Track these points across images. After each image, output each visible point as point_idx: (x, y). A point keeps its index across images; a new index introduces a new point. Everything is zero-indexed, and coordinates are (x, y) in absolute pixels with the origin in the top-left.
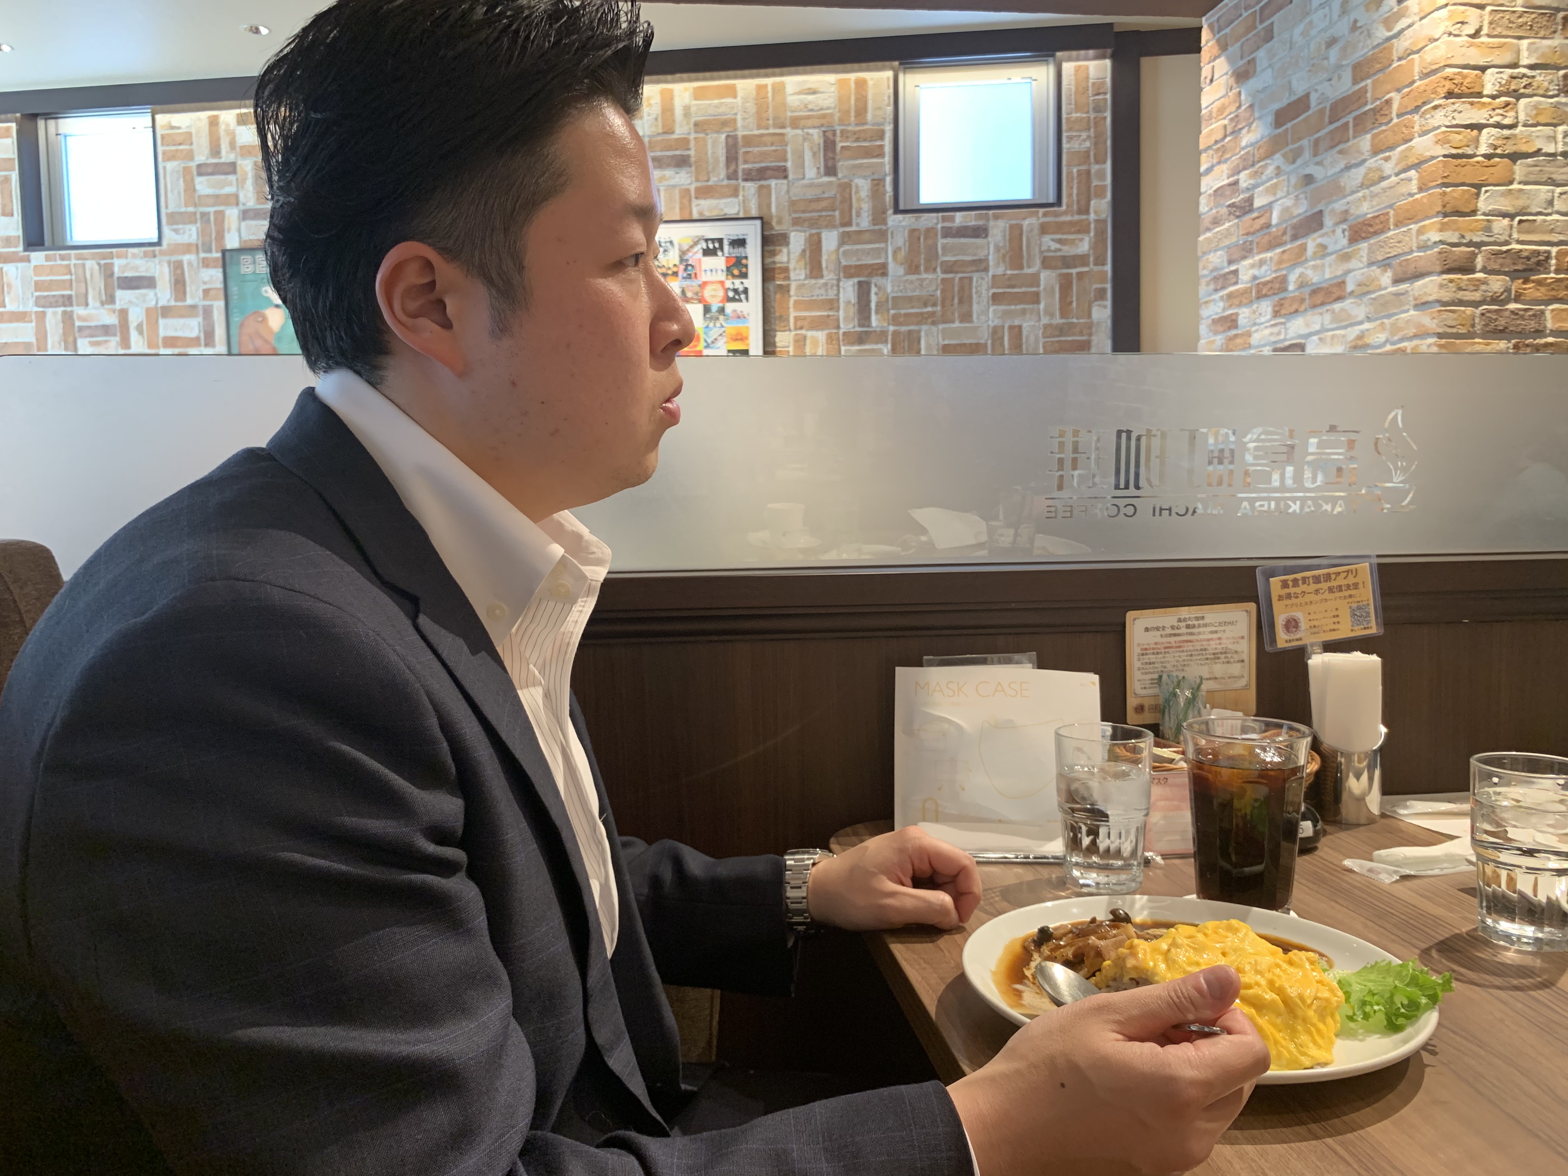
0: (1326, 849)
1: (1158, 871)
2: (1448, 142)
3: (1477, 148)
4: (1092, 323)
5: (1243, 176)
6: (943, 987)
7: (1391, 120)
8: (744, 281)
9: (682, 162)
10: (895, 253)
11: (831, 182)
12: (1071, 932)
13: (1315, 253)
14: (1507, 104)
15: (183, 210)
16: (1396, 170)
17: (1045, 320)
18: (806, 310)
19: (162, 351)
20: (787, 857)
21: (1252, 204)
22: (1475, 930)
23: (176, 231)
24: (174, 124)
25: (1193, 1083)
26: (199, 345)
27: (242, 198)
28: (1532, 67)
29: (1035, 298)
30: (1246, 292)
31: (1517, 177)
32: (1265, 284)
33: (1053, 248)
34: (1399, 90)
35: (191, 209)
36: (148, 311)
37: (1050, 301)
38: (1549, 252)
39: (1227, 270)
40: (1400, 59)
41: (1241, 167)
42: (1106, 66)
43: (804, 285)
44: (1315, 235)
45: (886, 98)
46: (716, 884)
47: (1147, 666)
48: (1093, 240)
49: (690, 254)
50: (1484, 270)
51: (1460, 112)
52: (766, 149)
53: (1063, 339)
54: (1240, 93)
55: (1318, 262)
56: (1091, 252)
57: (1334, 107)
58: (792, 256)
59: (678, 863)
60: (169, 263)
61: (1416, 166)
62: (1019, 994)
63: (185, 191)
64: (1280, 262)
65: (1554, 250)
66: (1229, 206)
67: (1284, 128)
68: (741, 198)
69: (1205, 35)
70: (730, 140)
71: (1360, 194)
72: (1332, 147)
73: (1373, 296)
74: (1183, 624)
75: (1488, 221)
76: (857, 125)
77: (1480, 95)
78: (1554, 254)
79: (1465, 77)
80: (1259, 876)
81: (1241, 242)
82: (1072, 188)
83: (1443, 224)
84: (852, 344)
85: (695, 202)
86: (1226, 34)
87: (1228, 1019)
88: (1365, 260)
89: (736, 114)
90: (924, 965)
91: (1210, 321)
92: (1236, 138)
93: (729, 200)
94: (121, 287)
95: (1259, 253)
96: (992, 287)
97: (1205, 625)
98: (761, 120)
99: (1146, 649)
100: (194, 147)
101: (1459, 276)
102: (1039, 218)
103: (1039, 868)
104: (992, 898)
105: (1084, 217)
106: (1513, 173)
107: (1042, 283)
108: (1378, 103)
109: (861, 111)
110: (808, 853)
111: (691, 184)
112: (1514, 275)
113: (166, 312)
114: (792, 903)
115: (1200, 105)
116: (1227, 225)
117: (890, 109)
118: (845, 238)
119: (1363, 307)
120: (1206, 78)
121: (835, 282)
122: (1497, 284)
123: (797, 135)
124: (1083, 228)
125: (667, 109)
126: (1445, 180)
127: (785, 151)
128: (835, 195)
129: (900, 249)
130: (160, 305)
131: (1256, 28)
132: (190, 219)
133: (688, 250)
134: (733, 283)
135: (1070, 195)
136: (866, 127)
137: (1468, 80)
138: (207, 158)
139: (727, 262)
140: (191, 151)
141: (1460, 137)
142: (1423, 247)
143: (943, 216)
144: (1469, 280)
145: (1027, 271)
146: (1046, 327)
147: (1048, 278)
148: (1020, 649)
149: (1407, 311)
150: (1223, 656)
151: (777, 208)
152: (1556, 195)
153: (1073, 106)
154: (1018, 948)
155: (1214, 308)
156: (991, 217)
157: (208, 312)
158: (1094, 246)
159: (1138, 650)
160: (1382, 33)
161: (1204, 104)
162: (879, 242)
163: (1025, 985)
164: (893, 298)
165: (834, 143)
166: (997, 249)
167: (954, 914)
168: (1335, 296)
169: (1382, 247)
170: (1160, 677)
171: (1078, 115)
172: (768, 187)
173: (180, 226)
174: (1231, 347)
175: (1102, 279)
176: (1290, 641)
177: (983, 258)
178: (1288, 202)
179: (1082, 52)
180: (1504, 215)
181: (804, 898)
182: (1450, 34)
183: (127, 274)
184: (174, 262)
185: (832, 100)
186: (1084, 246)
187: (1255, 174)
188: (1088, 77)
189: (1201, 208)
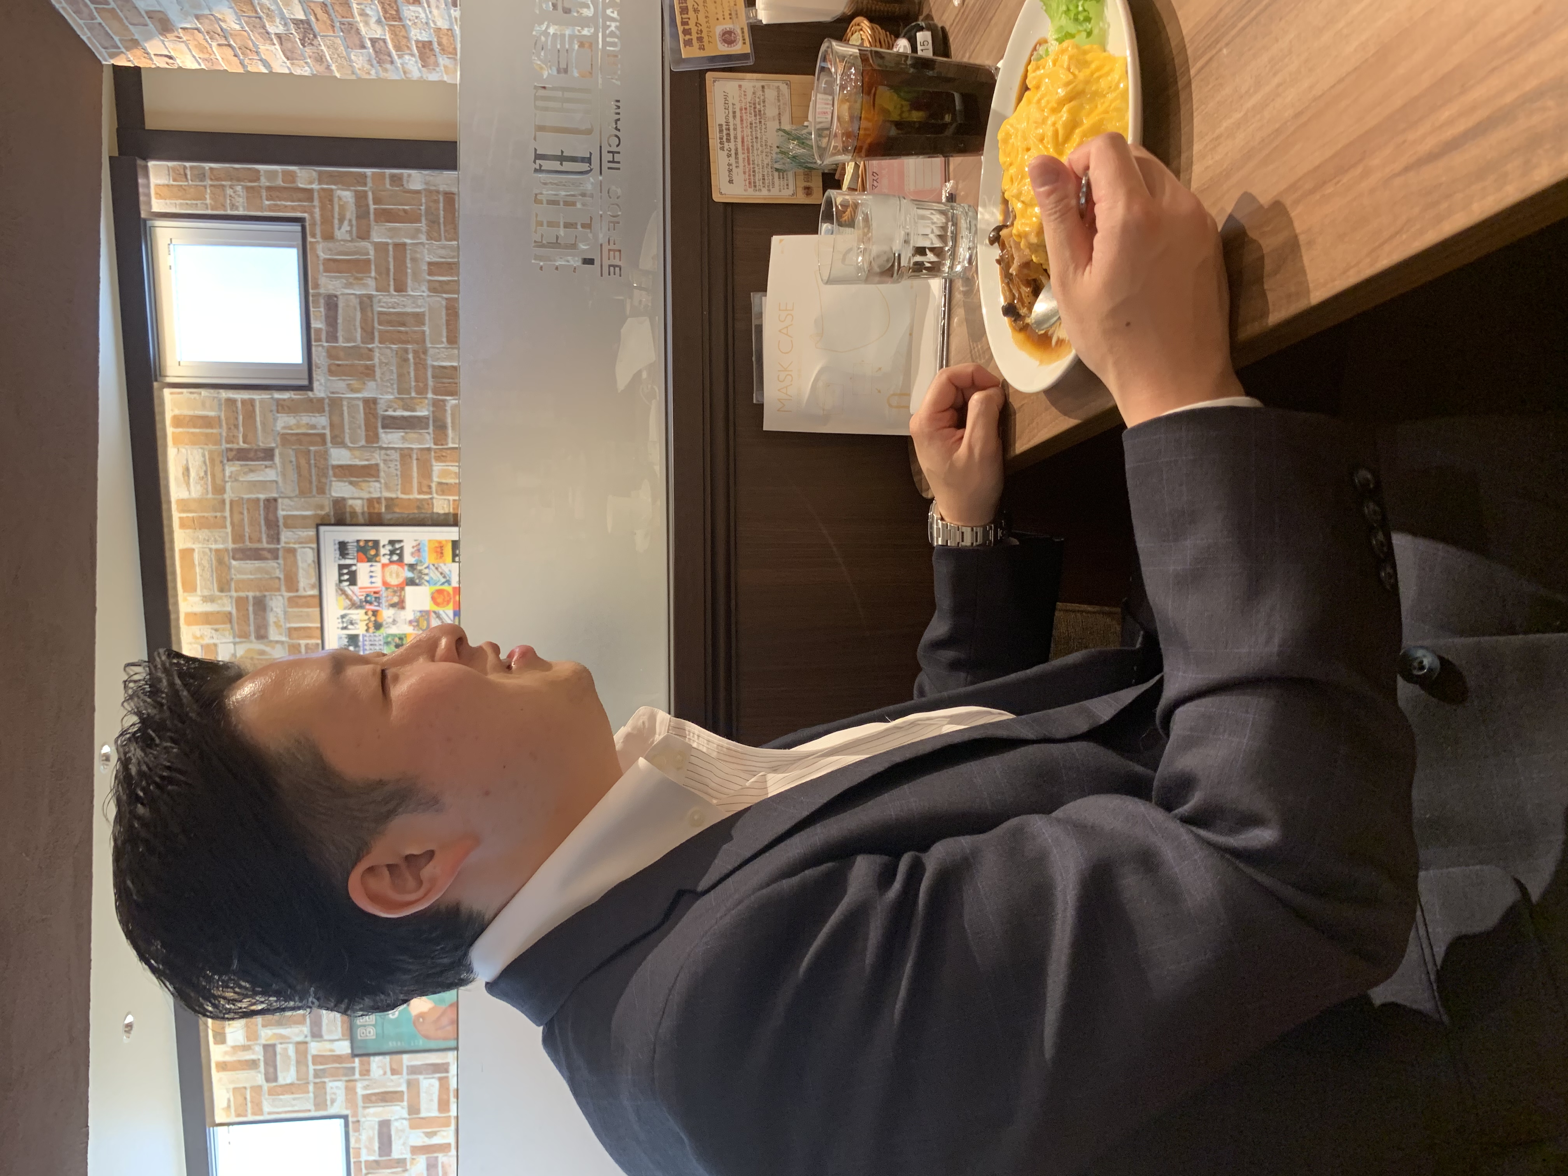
0: (944, 18)
1: (960, 186)
4: (425, 190)
5: (271, 29)
6: (1053, 409)
8: (382, 544)
9: (261, 605)
10: (353, 390)
11: (280, 454)
12: (1008, 284)
15: (311, 1095)
17: (423, 238)
18: (411, 483)
19: (453, 1113)
20: (935, 544)
21: (301, 21)
23: (333, 1101)
24: (225, 1105)
25: (1129, 207)
26: (447, 1077)
27: (300, 1039)
29: (400, 247)
30: (394, 33)
32: (385, 11)
33: (348, 229)
35: (311, 1088)
36: (412, 1127)
37: (404, 233)
39: (371, 50)
41: (262, 30)
42: (155, 166)
43: (386, 484)
45: (193, 396)
46: (958, 611)
47: (767, 181)
48: (340, 186)
49: (355, 598)
52: (246, 519)
53: (442, 220)
54: (184, 29)
56: (352, 188)
58: (356, 495)
59: (939, 645)
60: (364, 1108)
62: (1060, 342)
63: (293, 1093)
66: (304, 46)
68: (296, 546)
69: (121, 62)
70: (237, 556)
74: (726, 144)
76: (221, 426)
80: (965, 97)
81: (341, 34)
82: (286, 206)
84: (446, 435)
85: (301, 593)
86: (121, 40)
87: (1078, 168)
89: (211, 550)
90: (1034, 424)
91: (424, 69)
92: (231, 35)
93: (299, 558)
94: (389, 1153)
95: (353, 16)
96: (389, 291)
97: (727, 123)
98: (215, 524)
99: (750, 183)
100: (248, 1085)
102: (317, 242)
103: (954, 302)
104: (978, 350)
105: (316, 195)
107: (384, 240)
109: (207, 422)
110: (932, 524)
111: (282, 596)
113: (414, 1109)
114: (977, 541)
115: (196, 70)
116: (323, 48)
117: (204, 392)
118: (337, 440)
120: (168, 63)
121: (383, 452)
123: (232, 488)
124: (328, 197)
125: (207, 619)
127: (248, 500)
128: (293, 449)
129: (348, 385)
130: (406, 1116)
131: (113, 9)
132: (321, 1088)
133: (351, 600)
134: (384, 555)
135: (293, 209)
136: (223, 417)
138: (260, 1072)
139: (362, 561)
140: (252, 1088)
143: (315, 341)
145: (372, 256)
146: (430, 238)
147: (379, 234)
148: (748, 308)
150: (758, 106)
151: (307, 510)
153: (199, 202)
154: (1021, 336)
155: (412, 65)
156: (316, 291)
157: (414, 1070)
158: (346, 186)
159: (751, 191)
161: (195, 66)
162: (342, 406)
163: (1052, 334)
164: (399, 393)
165: (240, 450)
166: (348, 285)
167: (990, 391)
170: (777, 170)
171: (208, 196)
172: (286, 517)
173: (328, 1098)
174: (451, 50)
175: (380, 178)
176: (744, 40)
177: (358, 300)
179: (141, 190)
181: (972, 530)
183: (376, 1146)
184: (364, 1103)
185: (195, 452)
186: (347, 196)
187: (270, 16)
188: (168, 185)
189: (306, 74)
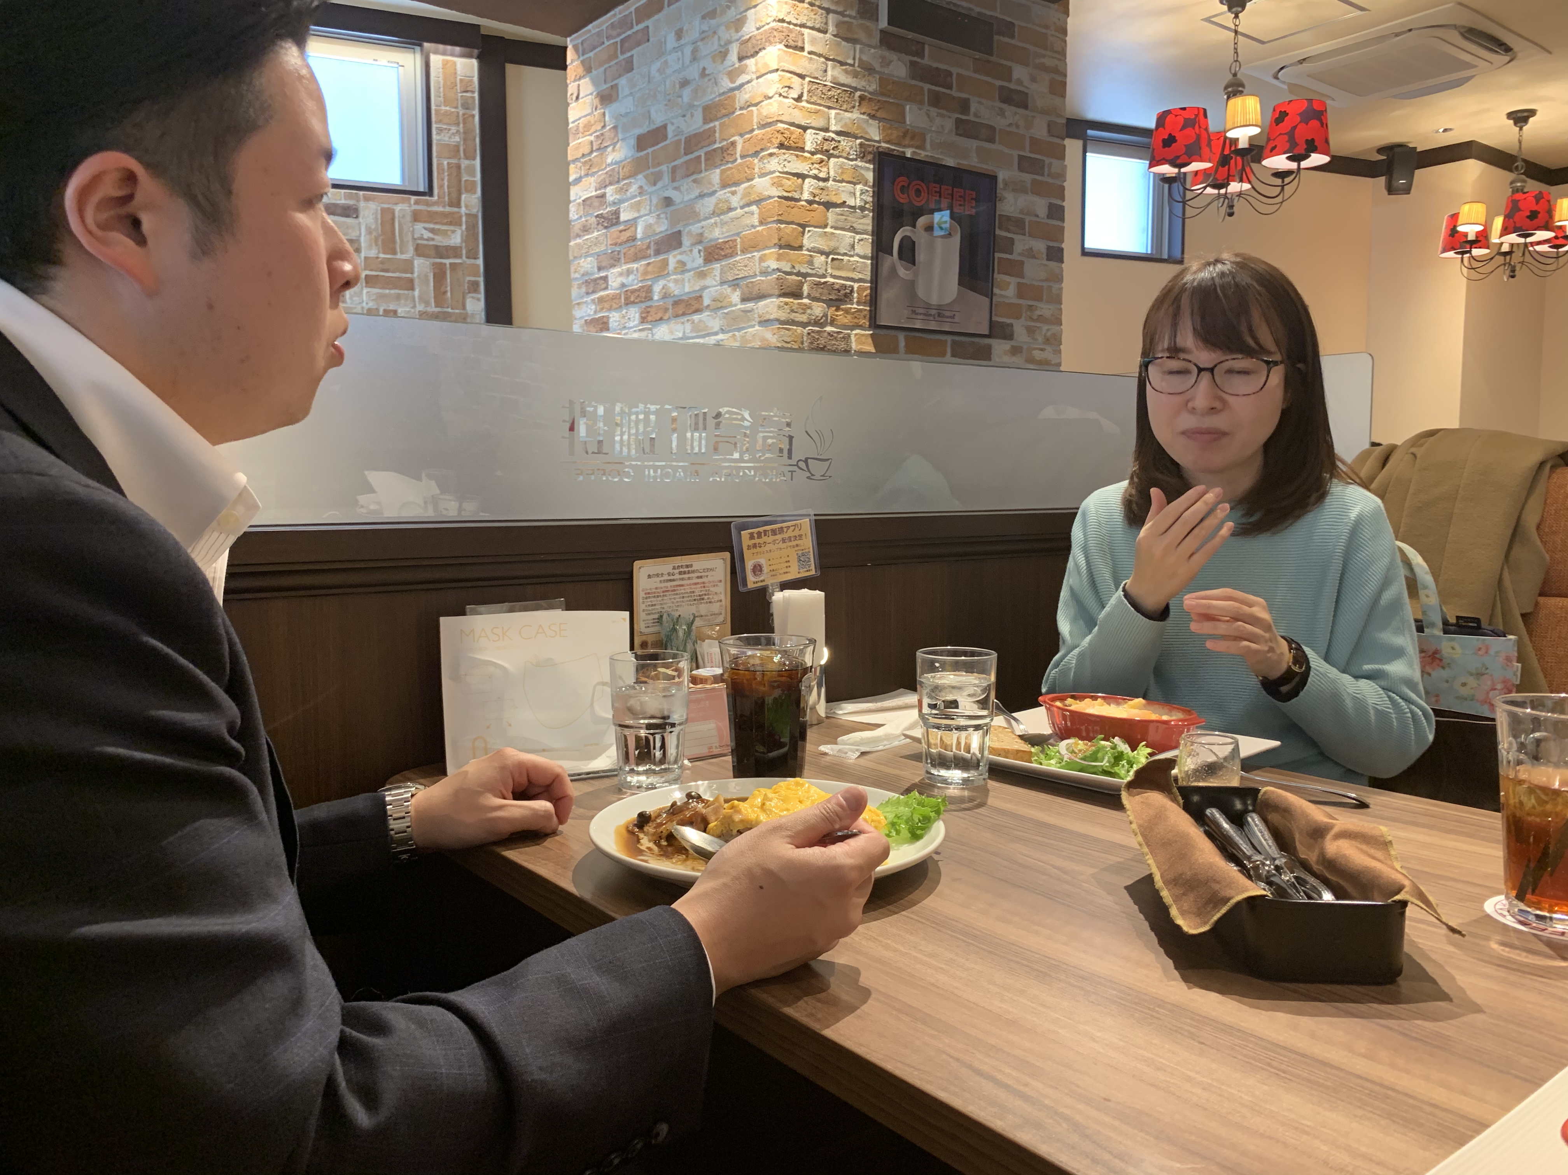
2: (782, 186)
3: (801, 194)
4: (467, 314)
5: (609, 190)
7: (736, 160)
13: (675, 268)
14: (822, 161)
16: (741, 204)
17: (420, 307)
20: (386, 794)
21: (618, 218)
22: (923, 779)
28: (838, 133)
29: (410, 285)
30: (614, 298)
31: (830, 222)
32: (633, 291)
33: (425, 237)
34: (741, 135)
37: (425, 289)
38: (852, 287)
39: (597, 276)
40: (741, 109)
41: (607, 182)
42: (473, 65)
44: (676, 252)
47: (650, 608)
48: (465, 234)
50: (809, 297)
51: (789, 162)
54: (604, 114)
55: (679, 276)
56: (464, 244)
57: (688, 140)
61: (758, 202)
64: (646, 273)
65: (856, 286)
66: (597, 216)
67: (645, 152)
69: (570, 55)
71: (713, 221)
72: (688, 176)
73: (725, 311)
74: (677, 571)
75: (811, 256)
77: (802, 149)
78: (855, 289)
79: (792, 133)
81: (609, 251)
82: (443, 180)
83: (779, 255)
86: (590, 57)
87: (860, 825)
88: (718, 278)
91: (583, 321)
92: (602, 154)
95: (626, 263)
97: (693, 572)
99: (649, 593)
101: (791, 300)
102: (410, 206)
105: (455, 210)
106: (827, 219)
107: (416, 270)
108: (725, 143)
110: (404, 787)
112: (830, 303)
114: (397, 834)
115: (567, 119)
116: (596, 234)
119: (717, 319)
120: (572, 94)
122: (818, 309)
124: (454, 221)
126: (780, 218)
131: (617, 57)
135: (441, 187)
137: (793, 137)
141: (790, 183)
142: (765, 273)
144: (799, 304)
145: (400, 256)
146: (420, 314)
147: (421, 266)
149: (753, 326)
150: (706, 597)
152: (856, 241)
153: (442, 99)
155: (586, 310)
156: (362, 198)
158: (466, 239)
160: (726, 84)
161: (571, 120)
166: (369, 231)
167: (554, 817)
168: (694, 308)
169: (732, 269)
170: (661, 616)
171: (448, 108)
175: (475, 272)
176: (757, 582)
177: (355, 238)
178: (651, 220)
179: (449, 48)
180: (822, 253)
181: (408, 827)
182: (780, 95)
186: (456, 238)
187: (621, 190)
188: (456, 73)
189: (571, 215)
